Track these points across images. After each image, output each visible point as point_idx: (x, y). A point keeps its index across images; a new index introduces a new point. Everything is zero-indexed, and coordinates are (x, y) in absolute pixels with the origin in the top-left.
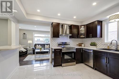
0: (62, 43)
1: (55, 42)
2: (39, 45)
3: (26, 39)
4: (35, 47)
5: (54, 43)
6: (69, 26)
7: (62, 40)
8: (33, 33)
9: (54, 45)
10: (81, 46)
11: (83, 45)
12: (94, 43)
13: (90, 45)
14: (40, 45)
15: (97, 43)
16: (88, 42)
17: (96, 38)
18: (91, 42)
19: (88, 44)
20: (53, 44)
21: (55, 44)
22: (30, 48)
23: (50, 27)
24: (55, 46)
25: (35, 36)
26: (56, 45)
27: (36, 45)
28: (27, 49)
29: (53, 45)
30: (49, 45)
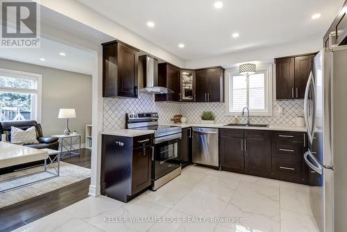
0: (140, 115)
1: (116, 112)
5: (113, 116)
6: (159, 65)
7: (137, 106)
9: (113, 123)
10: (180, 121)
11: (183, 119)
12: (210, 113)
13: (201, 118)
16: (194, 112)
17: (218, 103)
18: (202, 112)
19: (194, 116)
20: (110, 120)
21: (116, 119)
23: (99, 55)
24: (116, 126)
26: (119, 122)
29: (106, 123)
30: (38, 127)
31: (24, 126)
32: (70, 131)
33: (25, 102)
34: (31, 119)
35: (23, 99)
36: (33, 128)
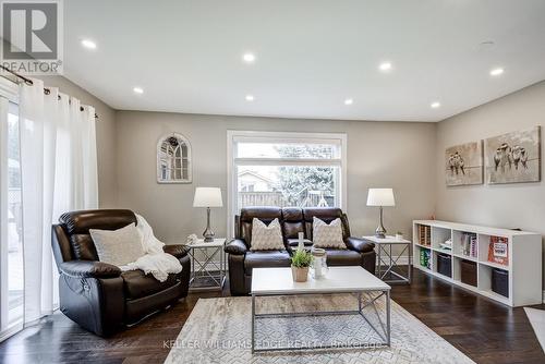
2: (267, 217)
3: (186, 177)
4: (239, 236)
8: (230, 133)
14: (275, 224)
22: (208, 239)
25: (240, 155)
27: (245, 219)
28: (185, 254)
30: (344, 219)
31: (328, 216)
32: (384, 231)
33: (328, 185)
34: (335, 207)
35: (326, 180)
36: (338, 220)
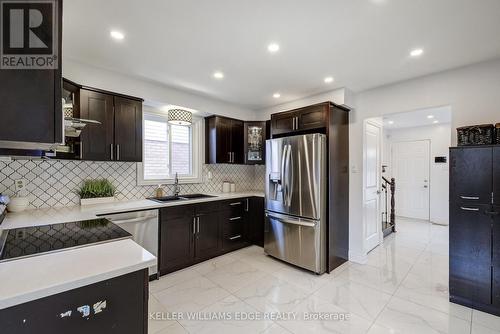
15: (115, 184)
